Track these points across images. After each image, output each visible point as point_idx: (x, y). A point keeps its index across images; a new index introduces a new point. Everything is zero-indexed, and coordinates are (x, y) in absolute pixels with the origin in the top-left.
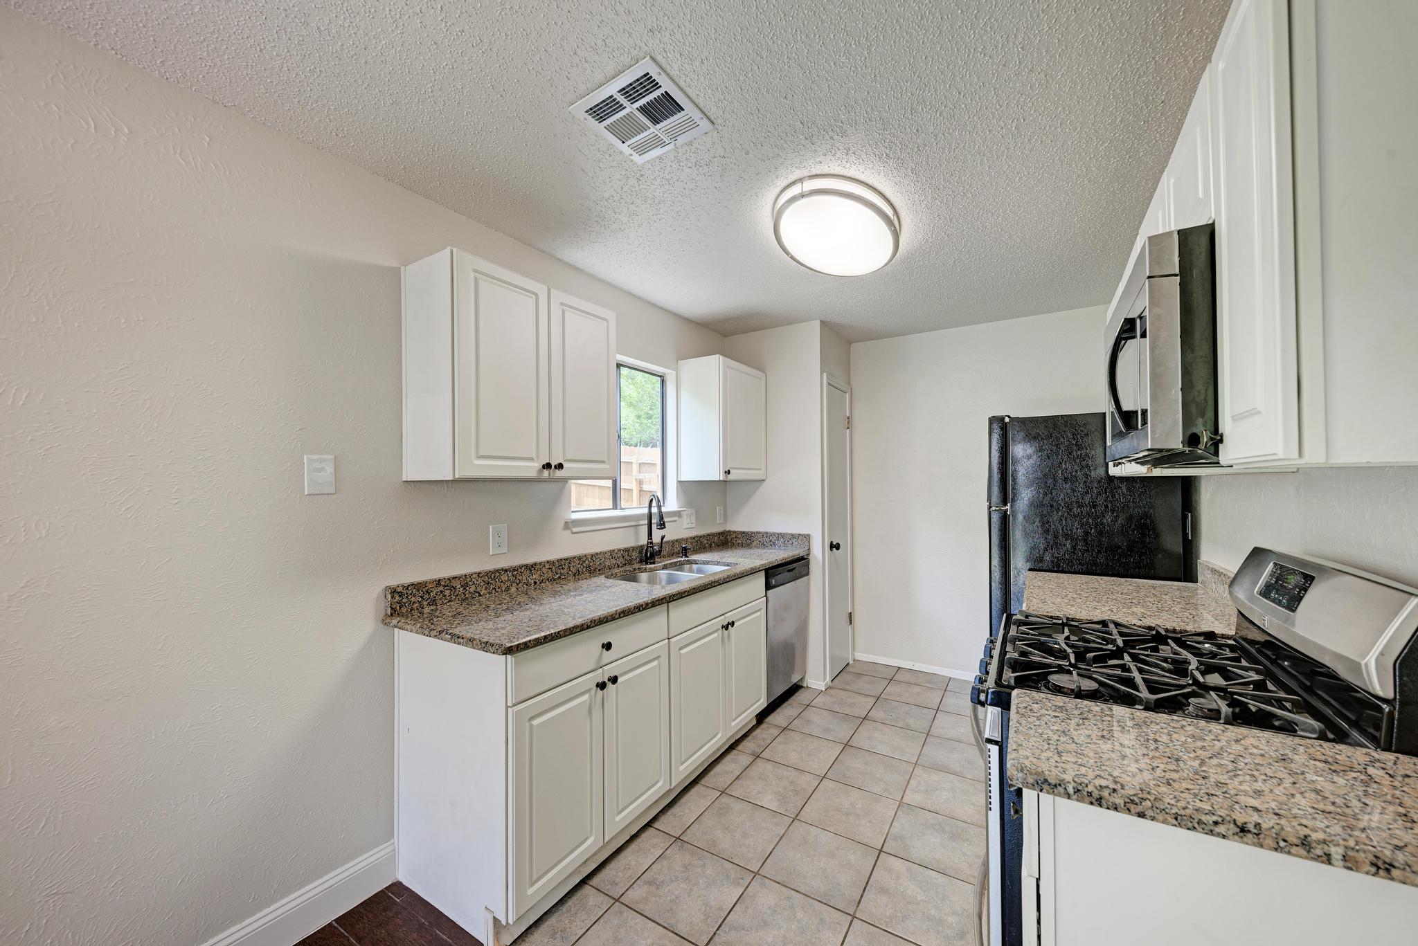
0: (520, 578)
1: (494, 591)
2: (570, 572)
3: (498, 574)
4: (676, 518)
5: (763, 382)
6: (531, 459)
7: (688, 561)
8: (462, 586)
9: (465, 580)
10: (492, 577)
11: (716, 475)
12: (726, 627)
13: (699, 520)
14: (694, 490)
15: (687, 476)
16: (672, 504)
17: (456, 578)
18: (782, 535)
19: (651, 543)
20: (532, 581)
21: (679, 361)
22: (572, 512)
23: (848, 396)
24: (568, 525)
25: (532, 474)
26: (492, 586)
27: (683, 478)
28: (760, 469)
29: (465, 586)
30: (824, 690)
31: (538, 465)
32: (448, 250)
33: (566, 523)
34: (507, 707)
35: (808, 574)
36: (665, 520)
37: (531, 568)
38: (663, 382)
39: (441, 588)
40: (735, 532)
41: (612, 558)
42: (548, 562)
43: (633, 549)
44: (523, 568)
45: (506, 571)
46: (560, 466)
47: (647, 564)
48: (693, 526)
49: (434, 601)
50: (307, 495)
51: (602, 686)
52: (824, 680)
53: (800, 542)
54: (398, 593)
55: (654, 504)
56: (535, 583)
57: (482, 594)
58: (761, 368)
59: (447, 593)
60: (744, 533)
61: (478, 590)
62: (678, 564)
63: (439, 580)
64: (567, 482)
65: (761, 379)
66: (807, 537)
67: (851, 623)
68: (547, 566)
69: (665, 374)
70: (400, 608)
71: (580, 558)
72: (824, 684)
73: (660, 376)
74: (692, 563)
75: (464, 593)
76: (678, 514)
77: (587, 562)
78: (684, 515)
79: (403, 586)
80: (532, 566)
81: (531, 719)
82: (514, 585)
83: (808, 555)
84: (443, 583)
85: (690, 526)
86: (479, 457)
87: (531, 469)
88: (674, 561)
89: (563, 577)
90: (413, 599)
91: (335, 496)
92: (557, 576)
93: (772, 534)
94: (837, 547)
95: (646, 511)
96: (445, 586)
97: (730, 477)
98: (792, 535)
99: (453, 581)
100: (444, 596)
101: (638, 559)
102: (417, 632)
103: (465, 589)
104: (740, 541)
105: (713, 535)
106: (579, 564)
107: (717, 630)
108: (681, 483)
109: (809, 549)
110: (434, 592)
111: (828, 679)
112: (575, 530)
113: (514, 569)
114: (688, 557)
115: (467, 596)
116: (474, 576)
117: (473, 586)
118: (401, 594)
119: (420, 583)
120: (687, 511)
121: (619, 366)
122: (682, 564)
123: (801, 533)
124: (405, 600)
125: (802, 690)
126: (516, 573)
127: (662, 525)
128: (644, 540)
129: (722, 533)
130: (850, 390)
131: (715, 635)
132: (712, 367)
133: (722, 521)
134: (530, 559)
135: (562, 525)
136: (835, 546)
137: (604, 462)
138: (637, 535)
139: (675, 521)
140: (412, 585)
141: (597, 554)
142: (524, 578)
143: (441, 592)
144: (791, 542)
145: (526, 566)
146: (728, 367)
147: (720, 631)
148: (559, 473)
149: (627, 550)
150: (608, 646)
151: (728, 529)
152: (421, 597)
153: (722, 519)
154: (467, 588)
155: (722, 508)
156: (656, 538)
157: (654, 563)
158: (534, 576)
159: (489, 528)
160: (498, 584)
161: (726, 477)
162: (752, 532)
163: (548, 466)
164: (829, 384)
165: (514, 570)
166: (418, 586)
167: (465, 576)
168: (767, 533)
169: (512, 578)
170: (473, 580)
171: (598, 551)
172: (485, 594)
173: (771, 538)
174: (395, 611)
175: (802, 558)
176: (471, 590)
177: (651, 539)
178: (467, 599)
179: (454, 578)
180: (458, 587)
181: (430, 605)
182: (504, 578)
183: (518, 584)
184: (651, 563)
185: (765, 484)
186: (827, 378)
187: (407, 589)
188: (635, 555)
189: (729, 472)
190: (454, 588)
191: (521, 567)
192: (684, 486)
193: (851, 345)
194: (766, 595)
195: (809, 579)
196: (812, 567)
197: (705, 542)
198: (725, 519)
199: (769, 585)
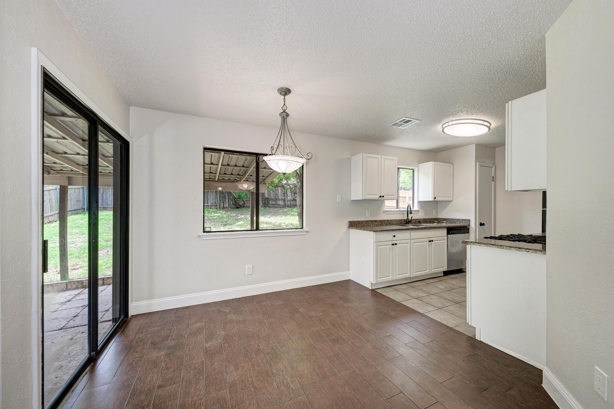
2: (385, 224)
4: (417, 212)
5: (452, 167)
6: (377, 195)
9: (362, 222)
10: (367, 222)
11: (431, 199)
12: (430, 241)
13: (426, 213)
14: (423, 204)
15: (420, 200)
16: (416, 208)
18: (459, 220)
19: (408, 218)
21: (420, 164)
22: (385, 208)
23: (493, 168)
24: (384, 212)
25: (377, 198)
26: (367, 224)
28: (450, 197)
29: (362, 223)
31: (378, 196)
32: (362, 153)
34: (374, 242)
35: (468, 232)
37: (376, 221)
38: (413, 171)
40: (440, 218)
41: (396, 222)
43: (402, 220)
45: (370, 221)
46: (383, 196)
47: (406, 224)
48: (423, 215)
50: (337, 202)
51: (393, 244)
53: (465, 221)
54: (350, 222)
55: (409, 207)
56: (376, 225)
57: (365, 225)
58: (452, 163)
59: (359, 224)
60: (444, 219)
64: (384, 201)
66: (469, 220)
68: (379, 221)
69: (414, 168)
71: (387, 220)
73: (412, 169)
75: (362, 225)
76: (418, 211)
77: (389, 222)
78: (420, 211)
79: (352, 221)
81: (378, 246)
82: (372, 225)
83: (469, 226)
84: (358, 222)
86: (367, 195)
87: (377, 197)
88: (416, 224)
90: (354, 224)
91: (341, 203)
92: (382, 224)
93: (454, 219)
94: (484, 224)
95: (407, 210)
97: (436, 199)
98: (463, 219)
99: (360, 221)
101: (404, 223)
102: (356, 229)
104: (442, 222)
105: (431, 219)
106: (387, 222)
107: (427, 242)
108: (419, 202)
109: (469, 224)
112: (386, 213)
113: (372, 221)
114: (421, 224)
116: (364, 221)
117: (364, 223)
119: (354, 221)
121: (398, 168)
122: (418, 225)
123: (466, 219)
124: (352, 224)
127: (411, 213)
128: (406, 218)
129: (435, 219)
130: (494, 166)
132: (429, 166)
134: (375, 219)
135: (383, 212)
136: (481, 224)
137: (394, 195)
138: (404, 216)
141: (392, 220)
142: (374, 223)
144: (462, 222)
146: (436, 165)
147: (428, 242)
148: (383, 198)
149: (401, 220)
150: (394, 236)
151: (438, 217)
153: (436, 214)
155: (435, 210)
156: (410, 218)
157: (409, 224)
158: (376, 223)
159: (366, 211)
161: (435, 200)
162: (447, 219)
163: (381, 196)
164: (481, 166)
168: (452, 219)
169: (371, 223)
173: (454, 221)
174: (350, 225)
175: (466, 227)
182: (370, 223)
185: (452, 202)
186: (479, 164)
188: (403, 221)
189: (435, 198)
191: (373, 221)
192: (420, 203)
193: (496, 148)
194: (447, 236)
195: (469, 235)
196: (471, 231)
197: (428, 221)
198: (437, 214)
199: (448, 233)
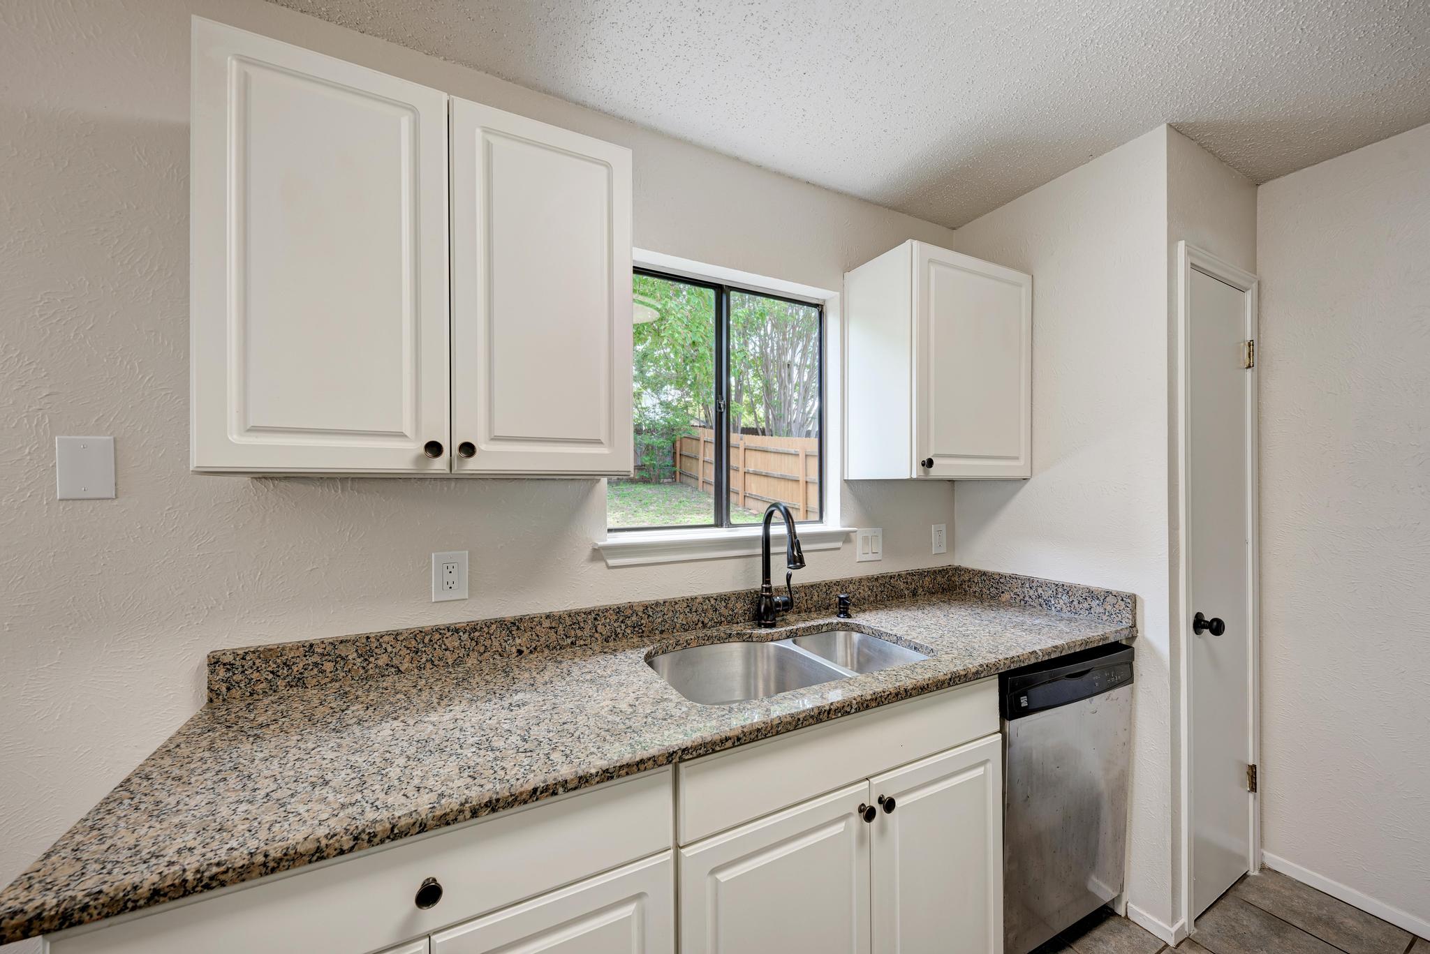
0: (488, 643)
1: (429, 665)
2: (597, 635)
3: (437, 636)
4: (839, 544)
5: (1025, 292)
6: (399, 435)
7: (846, 624)
8: (360, 656)
9: (366, 645)
10: (426, 640)
11: (903, 467)
12: (870, 811)
13: (889, 548)
14: (878, 497)
15: (858, 472)
16: (833, 518)
17: (347, 641)
18: (1067, 589)
19: (769, 589)
20: (514, 650)
21: (846, 274)
22: (610, 530)
23: (1249, 297)
24: (599, 554)
25: (402, 464)
26: (424, 656)
27: (853, 476)
28: (1017, 458)
29: (365, 655)
30: (1172, 943)
31: (415, 447)
33: (594, 550)
35: (1129, 679)
36: (803, 548)
37: (513, 626)
38: (821, 314)
39: (316, 658)
40: (967, 571)
41: (691, 611)
42: (548, 617)
43: (737, 595)
44: (494, 627)
45: (457, 631)
47: (762, 625)
48: (878, 557)
49: (299, 679)
50: (60, 500)
52: (1174, 919)
53: (1109, 608)
54: (224, 664)
56: (520, 652)
57: (402, 669)
58: (1025, 268)
59: (328, 666)
60: (985, 574)
61: (395, 662)
62: (824, 629)
63: (311, 645)
65: (1020, 286)
66: (1131, 601)
67: (1253, 788)
68: (546, 624)
69: (824, 301)
70: (228, 689)
71: (618, 610)
72: (1173, 930)
73: (816, 306)
74: (853, 630)
75: (364, 668)
76: (845, 537)
77: (634, 618)
78: (858, 538)
79: (234, 653)
80: (514, 624)
82: (474, 655)
83: (1133, 638)
84: (320, 651)
85: (870, 557)
86: (249, 430)
88: (821, 622)
89: (582, 642)
90: (255, 676)
91: (116, 502)
92: (569, 641)
93: (1043, 584)
94: (1217, 627)
95: (759, 531)
96: (323, 655)
97: (934, 472)
98: (1090, 591)
99: (341, 647)
100: (323, 672)
103: (366, 660)
104: (977, 589)
105: (922, 574)
106: (616, 621)
108: (852, 486)
109: (1134, 626)
110: (301, 665)
111: (1184, 919)
112: (611, 562)
114: (849, 616)
115: (371, 672)
116: (386, 638)
117: (385, 657)
118: (230, 667)
119: (270, 650)
120: (861, 533)
122: (832, 628)
123: (1113, 588)
124: (238, 677)
125: (1112, 923)
126: (477, 634)
127: (797, 560)
128: (757, 584)
129: (943, 572)
130: (1255, 285)
131: (839, 828)
133: (943, 550)
134: (510, 611)
135: (587, 552)
136: (1207, 625)
137: (598, 442)
138: (742, 572)
139: (839, 549)
140: (254, 652)
141: (657, 604)
142: (496, 643)
143: (316, 664)
144: (1086, 605)
145: (501, 623)
146: (930, 261)
149: (725, 598)
150: (429, 895)
151: (956, 564)
152: (272, 672)
153: (942, 546)
154: (372, 659)
155: (943, 527)
156: (781, 581)
157: (773, 626)
158: (518, 641)
159: (430, 558)
160: (439, 652)
161: (926, 473)
162: (1001, 576)
163: (434, 448)
164: (1193, 266)
165: (475, 630)
166: (266, 654)
167: (368, 638)
168: (1031, 580)
170: (384, 646)
171: (661, 597)
172: (409, 670)
173: (1040, 590)
174: (218, 695)
175: (1116, 647)
176: (380, 663)
177: (768, 582)
178: (372, 676)
179: (341, 642)
180: (350, 657)
181: (291, 686)
182: (452, 642)
183: (481, 654)
184: (767, 626)
185: (1028, 486)
186: (1189, 253)
187: (243, 658)
188: (740, 607)
189: (929, 463)
190: (343, 658)
191: (488, 624)
192: (857, 489)
193: (1260, 187)
194: (1002, 730)
195: (1132, 692)
196: (1142, 665)
197: (902, 586)
198: (952, 544)
199: (1010, 709)
